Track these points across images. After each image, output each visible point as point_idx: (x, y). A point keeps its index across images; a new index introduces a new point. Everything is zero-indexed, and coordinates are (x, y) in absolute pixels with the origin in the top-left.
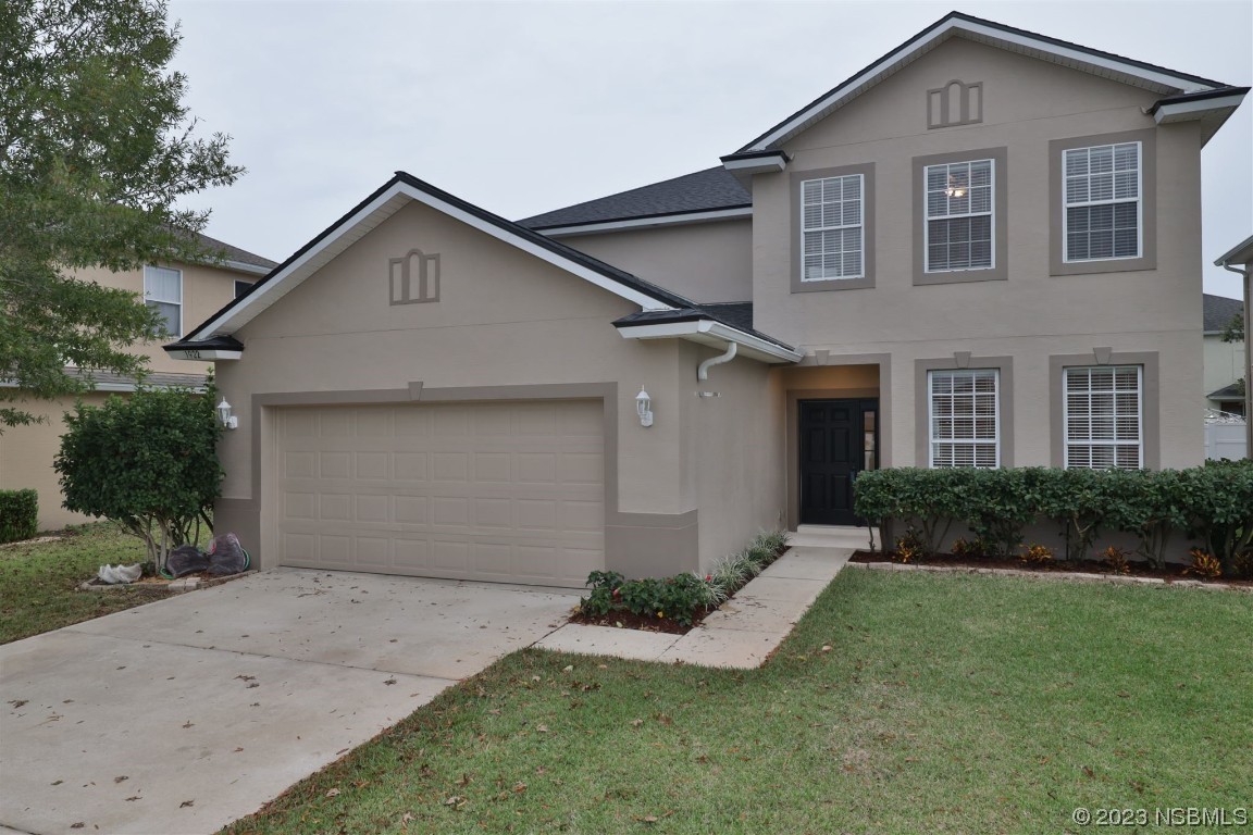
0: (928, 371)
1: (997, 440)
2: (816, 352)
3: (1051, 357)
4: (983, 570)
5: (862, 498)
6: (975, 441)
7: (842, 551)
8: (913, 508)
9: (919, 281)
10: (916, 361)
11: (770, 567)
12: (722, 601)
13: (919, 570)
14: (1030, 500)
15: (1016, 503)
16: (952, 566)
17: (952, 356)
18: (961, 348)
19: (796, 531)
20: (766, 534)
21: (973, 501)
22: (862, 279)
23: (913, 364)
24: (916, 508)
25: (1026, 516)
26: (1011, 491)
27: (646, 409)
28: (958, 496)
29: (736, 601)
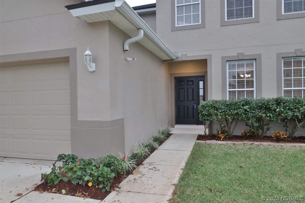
0: (227, 61)
1: (254, 89)
2: (182, 55)
3: (277, 54)
4: (256, 143)
5: (203, 112)
6: (245, 89)
7: (193, 135)
8: (225, 116)
9: (223, 24)
10: (222, 57)
11: (163, 143)
12: (134, 168)
13: (228, 144)
14: (279, 111)
15: (272, 113)
16: (242, 141)
17: (237, 55)
18: (241, 51)
19: (174, 127)
20: (162, 129)
21: (252, 112)
22: (200, 24)
23: (221, 59)
24: (227, 116)
25: (276, 119)
26: (269, 108)
27: (90, 61)
28: (246, 110)
29: (144, 166)
